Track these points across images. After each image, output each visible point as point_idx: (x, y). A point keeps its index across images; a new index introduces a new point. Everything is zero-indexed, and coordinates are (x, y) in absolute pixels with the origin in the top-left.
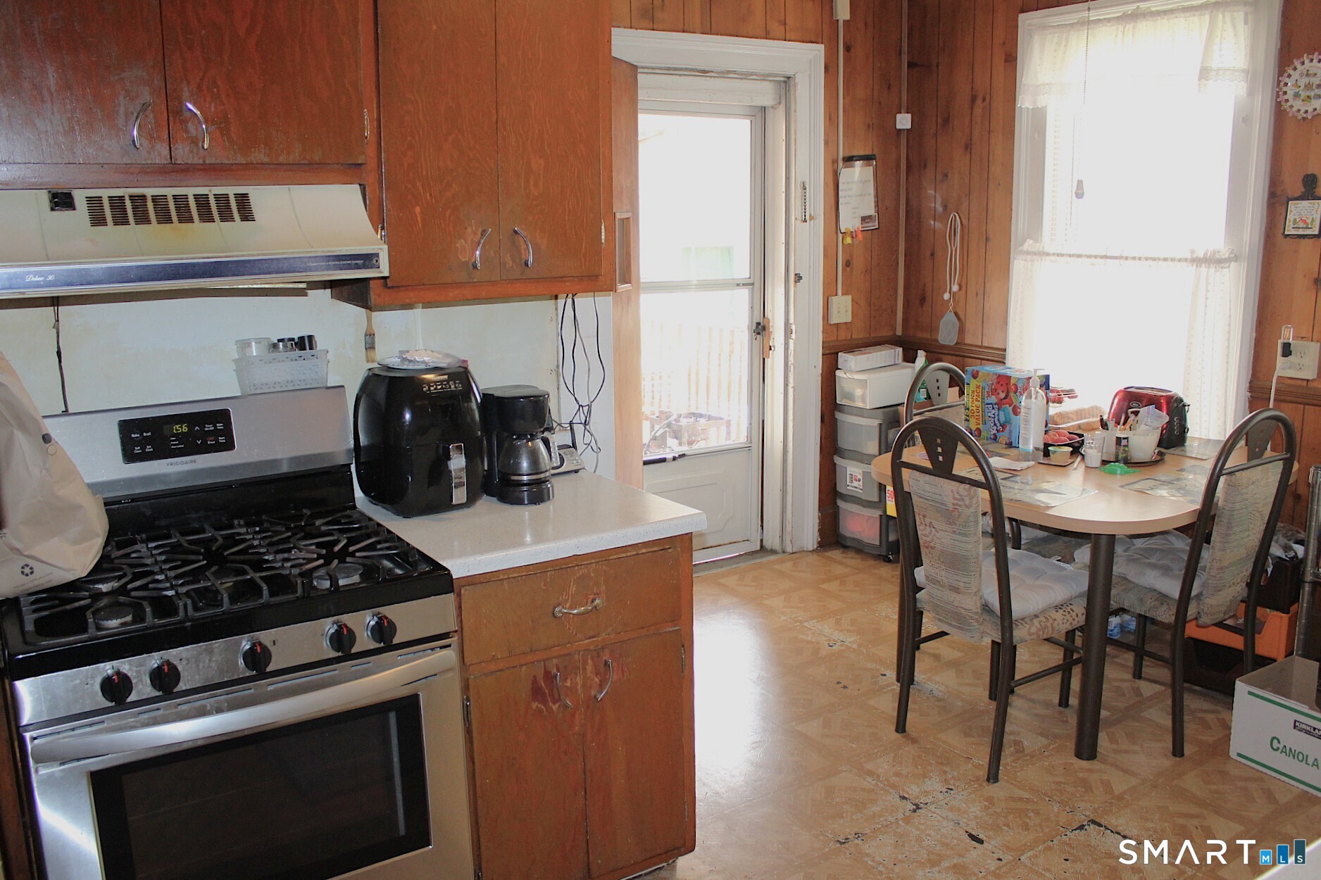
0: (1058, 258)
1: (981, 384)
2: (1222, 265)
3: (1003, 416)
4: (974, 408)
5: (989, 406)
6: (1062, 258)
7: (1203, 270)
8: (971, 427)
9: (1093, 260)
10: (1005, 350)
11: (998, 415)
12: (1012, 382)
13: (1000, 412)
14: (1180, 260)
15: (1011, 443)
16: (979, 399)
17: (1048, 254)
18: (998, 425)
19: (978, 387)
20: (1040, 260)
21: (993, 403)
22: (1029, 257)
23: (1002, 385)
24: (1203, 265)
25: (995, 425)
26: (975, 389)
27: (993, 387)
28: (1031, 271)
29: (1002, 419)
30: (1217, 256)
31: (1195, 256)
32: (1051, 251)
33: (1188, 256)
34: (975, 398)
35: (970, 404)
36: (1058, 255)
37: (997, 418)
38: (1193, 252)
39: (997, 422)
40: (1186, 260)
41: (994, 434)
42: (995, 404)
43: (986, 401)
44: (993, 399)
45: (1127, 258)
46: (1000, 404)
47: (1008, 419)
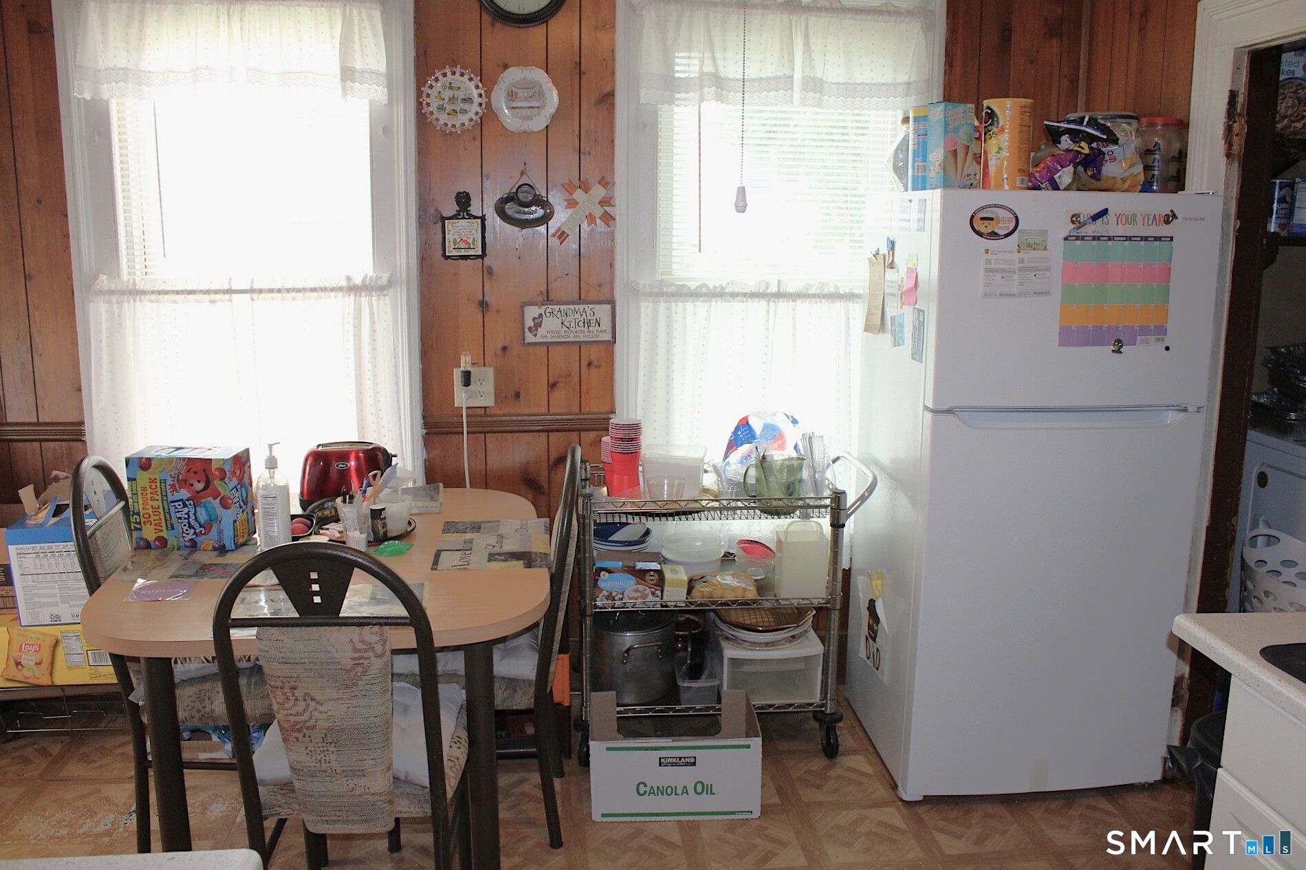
0: (160, 297)
1: (157, 476)
2: (385, 292)
3: (204, 513)
4: (150, 511)
5: (176, 504)
6: (166, 297)
7: (364, 300)
8: (144, 537)
9: (213, 297)
10: (82, 423)
11: (194, 514)
12: (214, 467)
13: (198, 509)
14: (333, 290)
15: (224, 546)
16: (156, 497)
17: (143, 293)
18: (196, 525)
19: (153, 481)
20: (132, 301)
21: (185, 498)
22: (114, 299)
23: (196, 473)
24: (363, 294)
25: (190, 526)
26: (147, 485)
27: (181, 477)
28: (119, 316)
29: (203, 516)
30: (379, 283)
31: (352, 283)
32: (148, 288)
33: (344, 283)
34: (149, 496)
35: (141, 507)
36: (159, 293)
37: (192, 517)
38: (349, 279)
39: (193, 522)
40: (340, 289)
41: (192, 540)
42: (188, 500)
43: (171, 498)
44: (184, 494)
45: (261, 291)
46: (196, 499)
47: (213, 517)
